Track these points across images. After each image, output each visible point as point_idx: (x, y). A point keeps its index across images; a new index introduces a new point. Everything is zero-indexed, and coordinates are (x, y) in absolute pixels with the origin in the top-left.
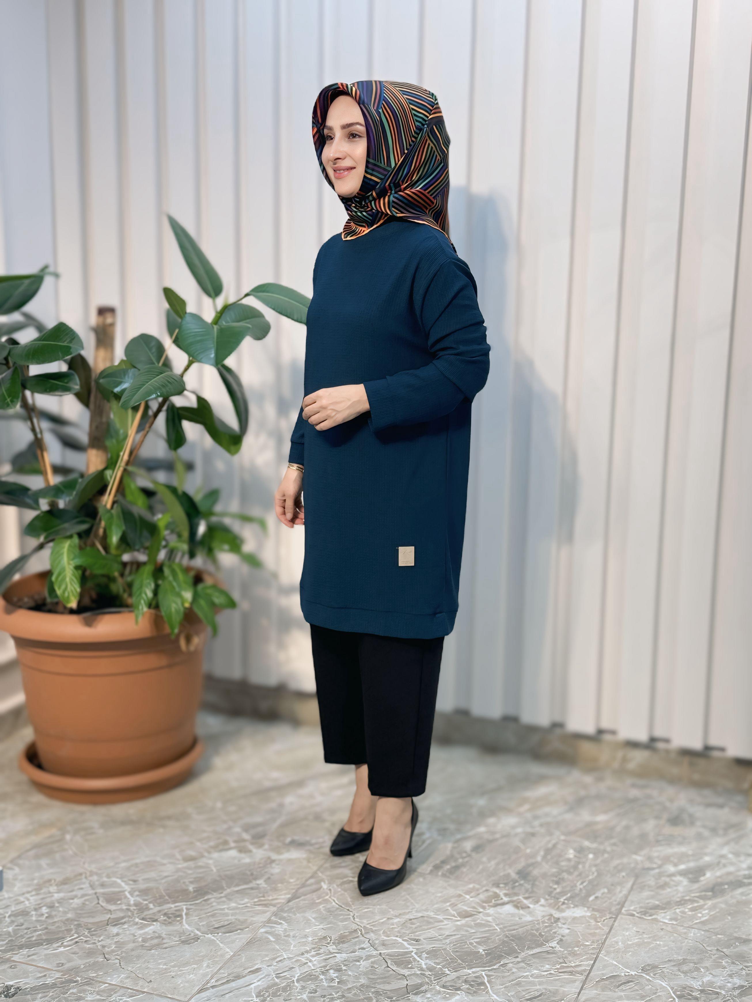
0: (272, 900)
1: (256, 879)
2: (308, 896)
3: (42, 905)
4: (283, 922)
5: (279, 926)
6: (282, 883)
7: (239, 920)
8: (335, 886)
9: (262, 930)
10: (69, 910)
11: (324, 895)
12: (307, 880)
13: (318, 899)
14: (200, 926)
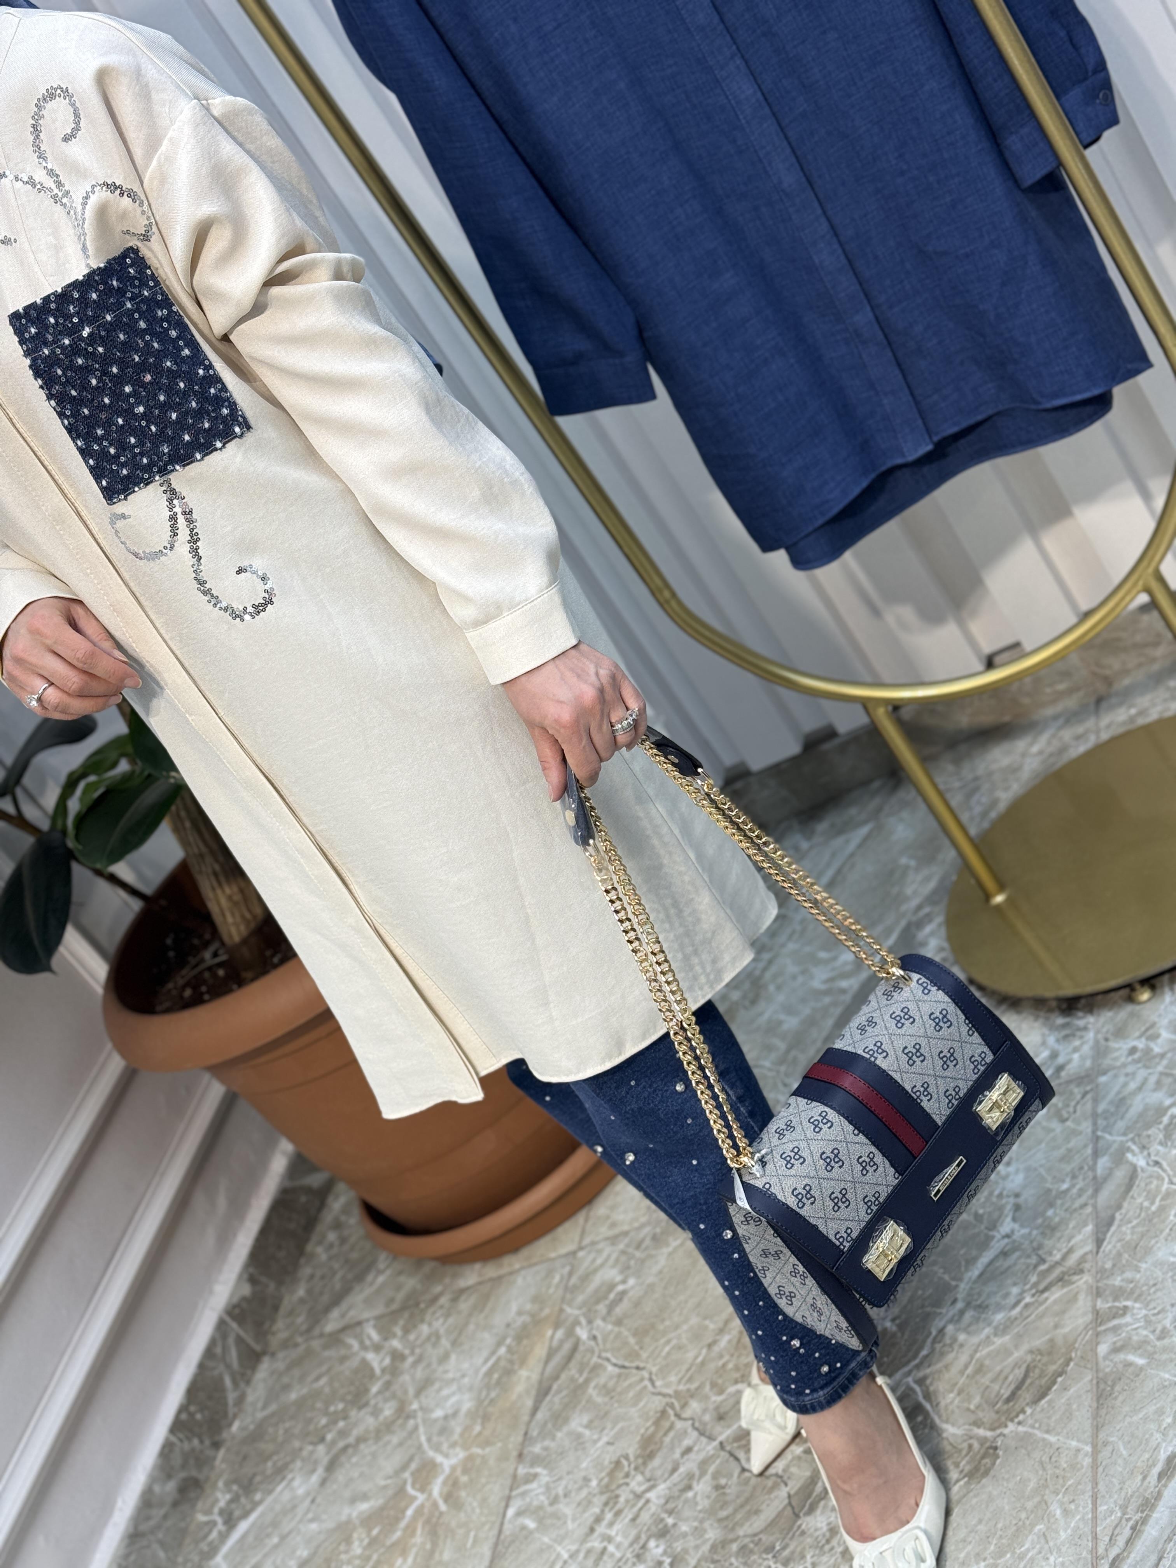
0: (1064, 1257)
1: (993, 1226)
2: (1125, 1205)
3: (644, 1537)
4: (1128, 1303)
5: (1128, 1319)
6: (1051, 1205)
7: (1041, 1353)
8: (1160, 1148)
9: (1103, 1349)
10: (701, 1522)
11: (1155, 1182)
12: (1093, 1168)
13: (1153, 1203)
14: (973, 1412)
